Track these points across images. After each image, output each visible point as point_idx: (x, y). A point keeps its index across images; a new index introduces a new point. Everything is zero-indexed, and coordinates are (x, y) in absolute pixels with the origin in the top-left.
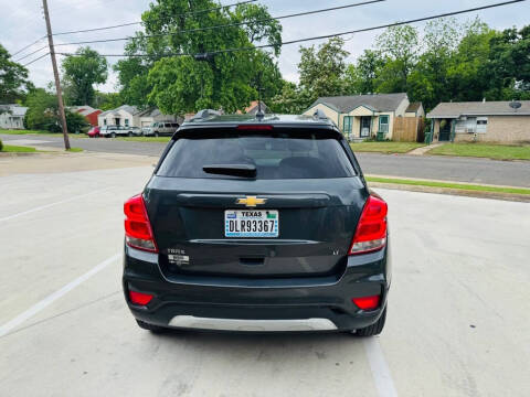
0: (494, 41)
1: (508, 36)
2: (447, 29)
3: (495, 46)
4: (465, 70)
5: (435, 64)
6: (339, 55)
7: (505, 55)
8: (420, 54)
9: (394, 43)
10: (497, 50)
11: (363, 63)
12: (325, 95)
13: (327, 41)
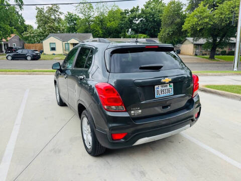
0: (122, 13)
1: (126, 12)
2: (104, 7)
3: (122, 16)
4: (113, 24)
5: (101, 21)
6: (58, 13)
7: (126, 19)
8: (95, 16)
9: (83, 10)
10: (123, 17)
11: (67, 18)
12: (52, 32)
13: (51, 6)
